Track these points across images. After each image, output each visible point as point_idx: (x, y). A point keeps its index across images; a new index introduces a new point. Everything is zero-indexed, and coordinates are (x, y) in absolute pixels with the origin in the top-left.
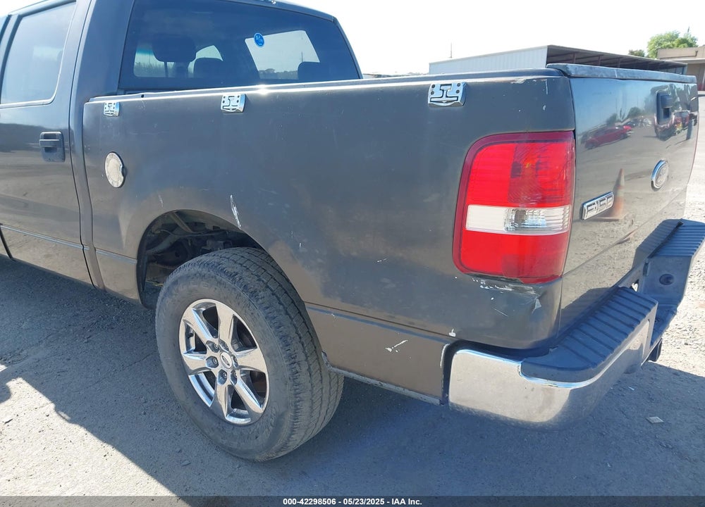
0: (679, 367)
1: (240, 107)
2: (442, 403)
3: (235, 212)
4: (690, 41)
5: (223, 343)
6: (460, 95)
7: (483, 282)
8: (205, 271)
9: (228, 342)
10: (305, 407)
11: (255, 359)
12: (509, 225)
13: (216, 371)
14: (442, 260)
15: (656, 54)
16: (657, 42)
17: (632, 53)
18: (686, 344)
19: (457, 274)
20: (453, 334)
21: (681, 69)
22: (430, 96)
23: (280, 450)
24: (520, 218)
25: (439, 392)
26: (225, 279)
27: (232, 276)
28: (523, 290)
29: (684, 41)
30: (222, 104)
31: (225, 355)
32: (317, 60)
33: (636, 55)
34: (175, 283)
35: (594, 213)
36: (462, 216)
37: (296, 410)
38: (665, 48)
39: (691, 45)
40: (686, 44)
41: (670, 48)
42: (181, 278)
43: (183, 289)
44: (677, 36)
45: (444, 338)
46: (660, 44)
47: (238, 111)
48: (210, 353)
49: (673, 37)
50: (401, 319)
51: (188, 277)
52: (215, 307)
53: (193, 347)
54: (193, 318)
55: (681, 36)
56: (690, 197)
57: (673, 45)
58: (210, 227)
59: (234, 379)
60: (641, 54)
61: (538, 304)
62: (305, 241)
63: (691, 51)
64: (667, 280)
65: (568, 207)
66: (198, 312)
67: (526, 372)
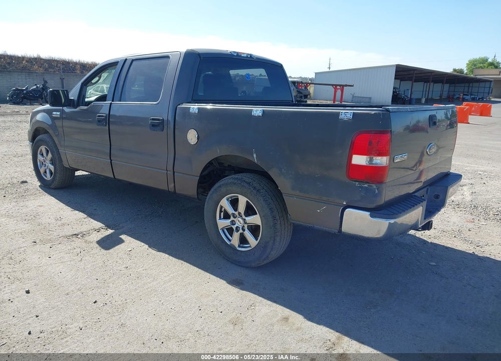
0: (449, 246)
1: (260, 114)
2: (339, 232)
3: (255, 156)
4: (496, 64)
5: (239, 213)
6: (351, 116)
7: (357, 183)
8: (236, 181)
9: (243, 213)
10: (278, 239)
11: (255, 220)
12: (367, 163)
13: (234, 227)
14: (341, 175)
15: (472, 71)
16: (473, 64)
17: (455, 70)
18: (455, 237)
19: (347, 180)
20: (345, 203)
21: (489, 83)
22: (340, 116)
23: (265, 259)
24: (371, 160)
25: (338, 228)
26: (245, 184)
27: (249, 183)
28: (372, 186)
29: (492, 64)
30: (253, 113)
31: (240, 219)
32: (270, 86)
33: (458, 73)
34: (220, 186)
35: (398, 160)
36: (350, 159)
37: (274, 240)
38: (479, 68)
39: (496, 67)
40: (493, 67)
41: (482, 68)
42: (223, 184)
43: (223, 189)
44: (487, 60)
45: (341, 205)
46: (475, 65)
47: (260, 116)
48: (232, 218)
49: (484, 61)
50: (324, 198)
51: (227, 184)
52: (238, 198)
53: (222, 217)
54: (225, 203)
55: (490, 60)
56: (454, 162)
57: (484, 66)
58: (226, 165)
59: (244, 230)
60: (461, 71)
61: (377, 192)
62: (285, 168)
63: (496, 71)
64: (437, 197)
65: (388, 157)
66: (228, 200)
67: (372, 216)
